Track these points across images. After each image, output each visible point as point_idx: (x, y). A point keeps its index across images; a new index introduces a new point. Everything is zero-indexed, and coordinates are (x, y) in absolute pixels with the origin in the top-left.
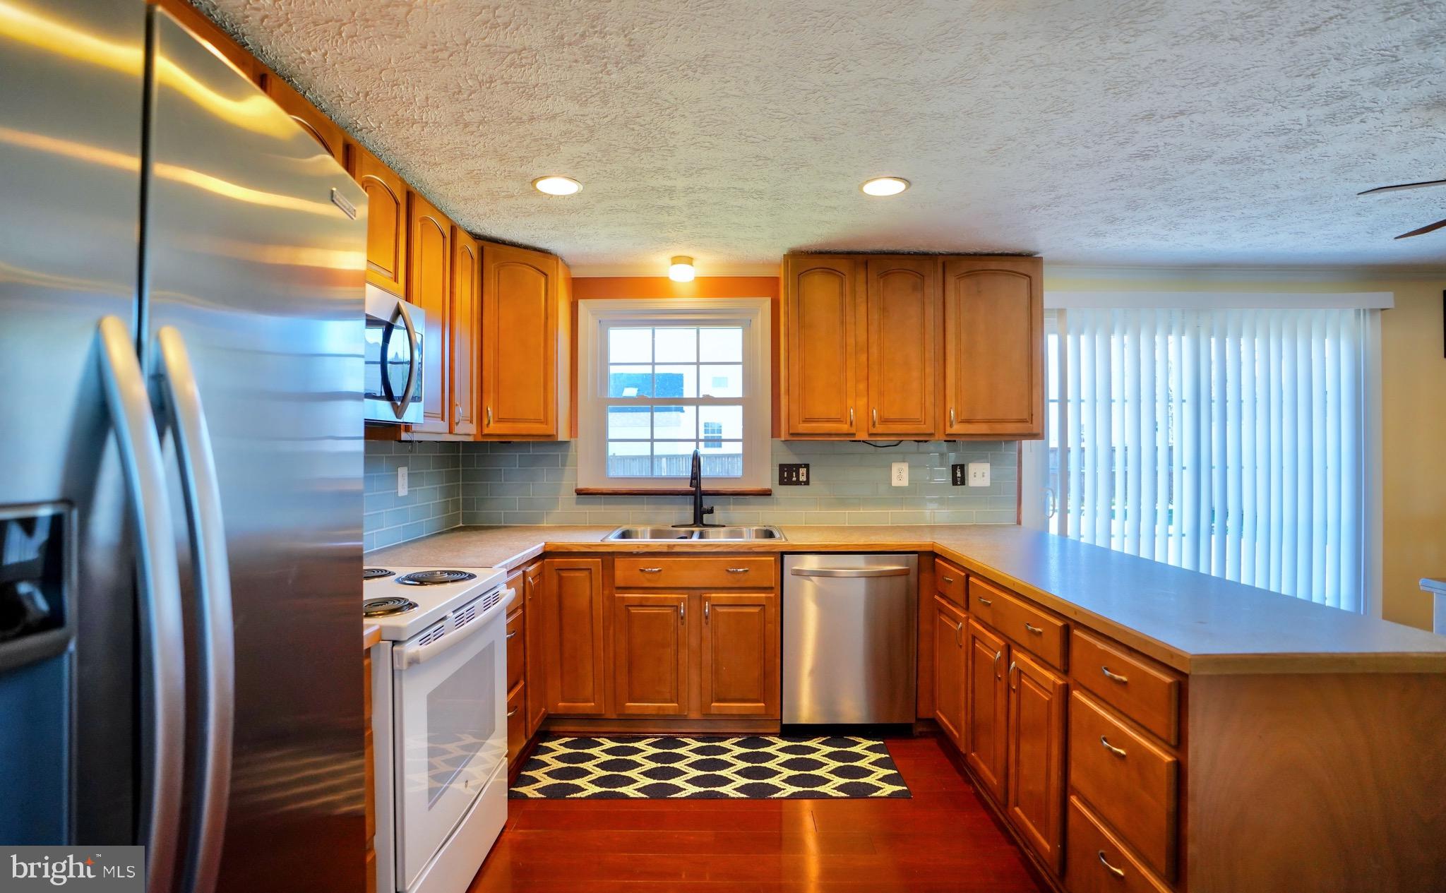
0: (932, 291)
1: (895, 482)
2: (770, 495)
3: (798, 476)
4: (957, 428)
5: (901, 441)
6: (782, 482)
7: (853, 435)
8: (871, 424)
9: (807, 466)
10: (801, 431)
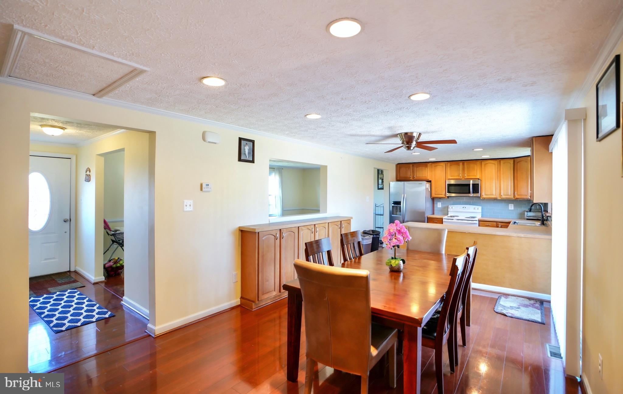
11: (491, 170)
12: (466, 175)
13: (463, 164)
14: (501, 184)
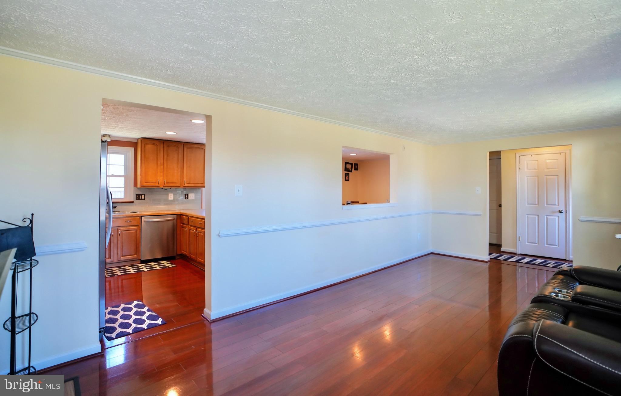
0: (181, 151)
1: (170, 199)
2: (133, 203)
3: (142, 197)
4: (186, 185)
5: (171, 188)
6: (137, 199)
7: (159, 186)
8: (164, 183)
9: (144, 195)
10: (144, 185)
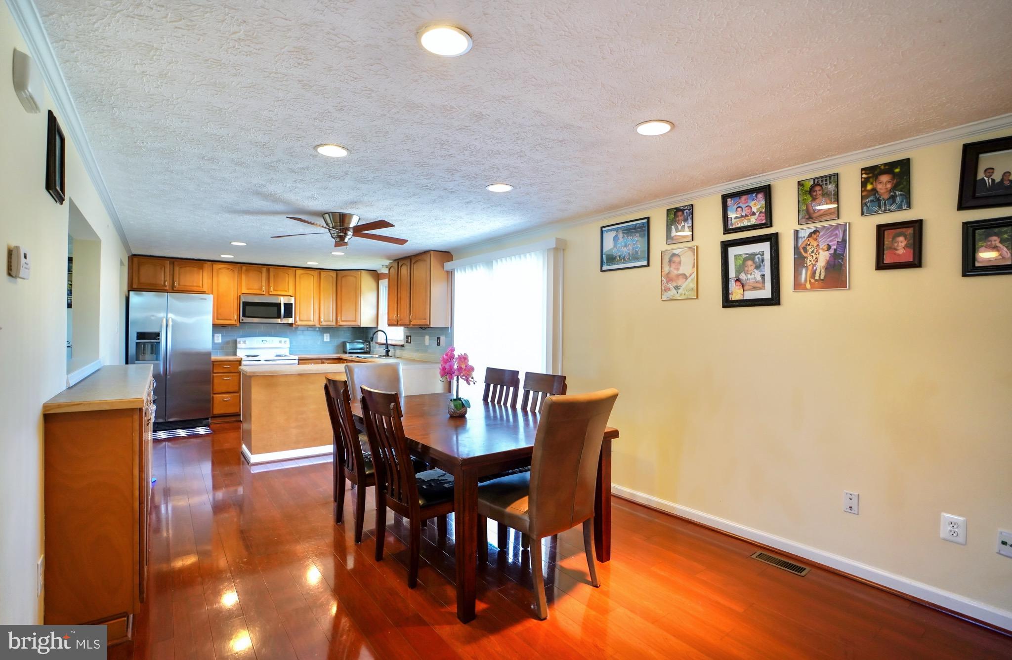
9: (410, 336)
11: (308, 284)
12: (272, 289)
13: (268, 271)
14: (321, 305)
